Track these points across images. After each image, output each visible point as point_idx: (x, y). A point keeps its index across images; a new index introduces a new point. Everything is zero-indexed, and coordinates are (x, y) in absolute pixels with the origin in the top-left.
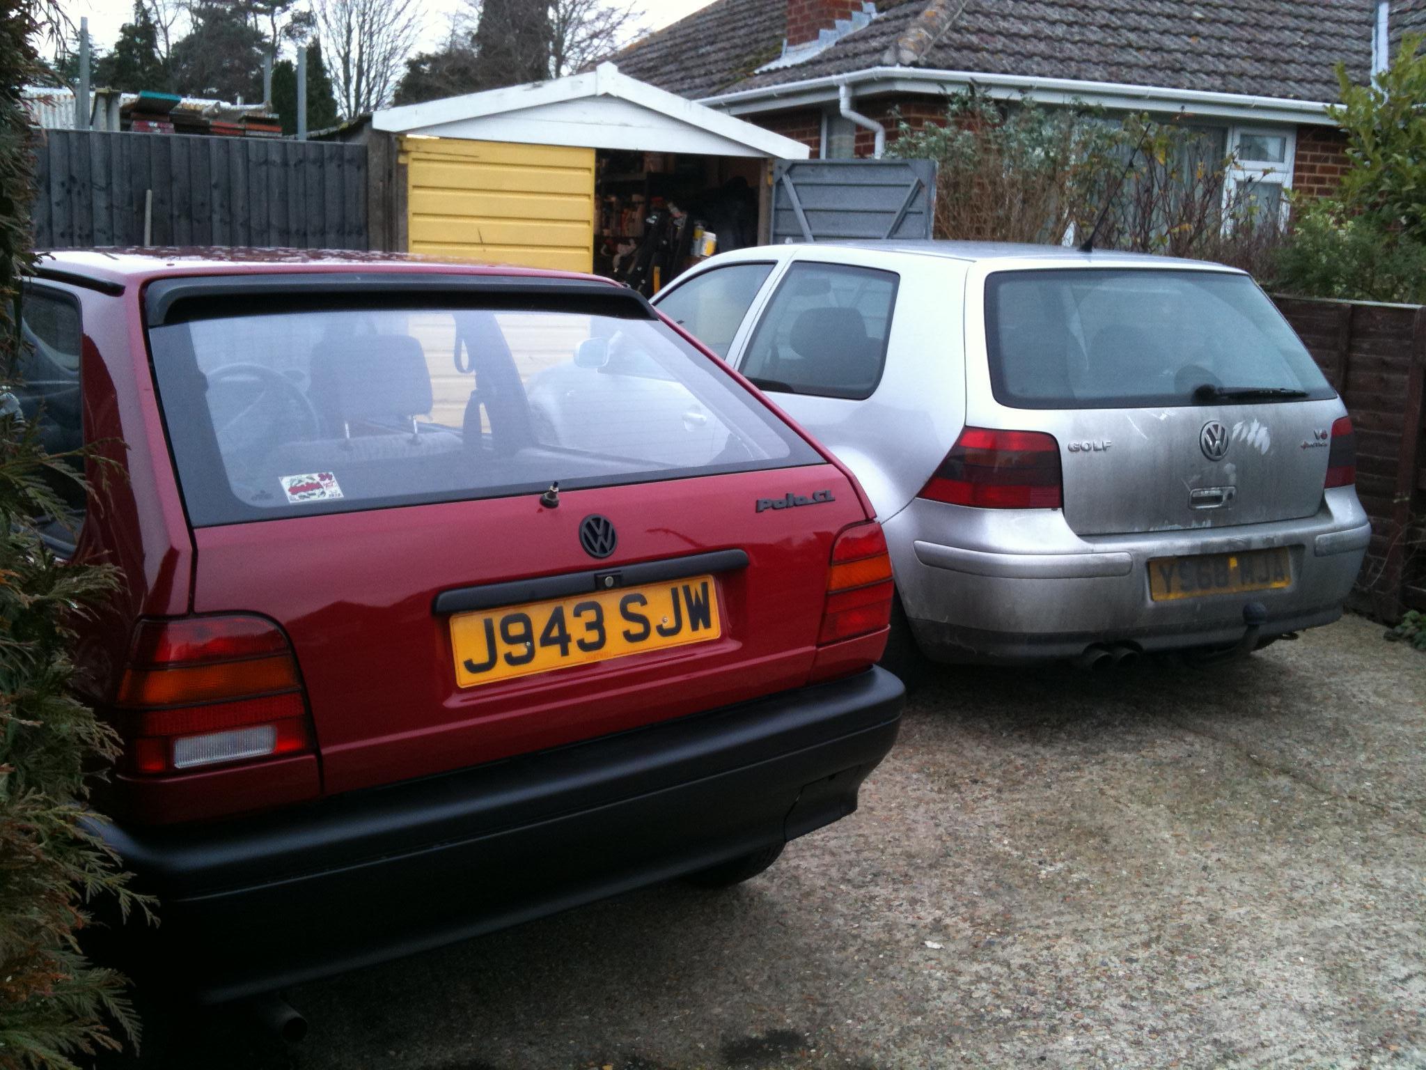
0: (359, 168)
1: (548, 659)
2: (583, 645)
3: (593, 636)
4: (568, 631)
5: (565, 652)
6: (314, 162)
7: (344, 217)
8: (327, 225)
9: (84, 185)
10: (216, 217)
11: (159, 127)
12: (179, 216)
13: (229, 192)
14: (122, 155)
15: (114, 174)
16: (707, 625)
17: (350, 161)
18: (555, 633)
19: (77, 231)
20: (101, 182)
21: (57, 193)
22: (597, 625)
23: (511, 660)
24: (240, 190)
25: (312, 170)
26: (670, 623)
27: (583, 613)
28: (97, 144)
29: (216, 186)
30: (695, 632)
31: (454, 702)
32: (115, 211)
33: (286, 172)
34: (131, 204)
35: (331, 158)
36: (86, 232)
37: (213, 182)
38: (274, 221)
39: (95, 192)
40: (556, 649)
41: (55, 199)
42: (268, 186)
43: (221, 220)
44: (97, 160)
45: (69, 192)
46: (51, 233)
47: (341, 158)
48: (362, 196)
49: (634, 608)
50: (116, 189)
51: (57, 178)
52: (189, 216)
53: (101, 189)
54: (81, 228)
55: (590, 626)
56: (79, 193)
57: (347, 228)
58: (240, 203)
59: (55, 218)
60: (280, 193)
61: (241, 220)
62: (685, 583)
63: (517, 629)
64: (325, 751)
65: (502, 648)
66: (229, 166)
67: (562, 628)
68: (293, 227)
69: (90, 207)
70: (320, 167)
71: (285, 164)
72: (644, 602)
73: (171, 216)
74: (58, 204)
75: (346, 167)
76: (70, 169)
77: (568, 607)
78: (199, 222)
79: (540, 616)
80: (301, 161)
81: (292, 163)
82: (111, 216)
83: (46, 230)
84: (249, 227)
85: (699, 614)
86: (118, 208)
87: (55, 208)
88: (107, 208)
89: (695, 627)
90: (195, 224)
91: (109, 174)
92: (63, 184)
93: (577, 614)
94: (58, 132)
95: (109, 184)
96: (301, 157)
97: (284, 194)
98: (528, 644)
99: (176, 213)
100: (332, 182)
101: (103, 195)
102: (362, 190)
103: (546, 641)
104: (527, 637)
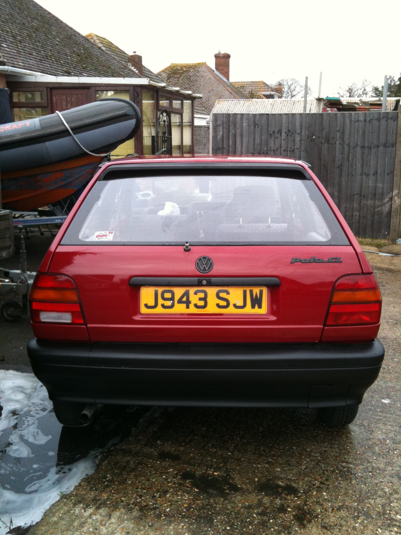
0: (394, 121)
1: (180, 309)
2: (196, 306)
3: (202, 303)
4: (190, 299)
5: (188, 307)
6: (377, 119)
7: (387, 140)
8: (380, 144)
9: (292, 133)
10: (338, 142)
11: (330, 110)
12: (324, 143)
13: (343, 133)
14: (306, 121)
15: (303, 129)
16: (260, 307)
17: (391, 118)
18: (184, 299)
19: (289, 149)
20: (299, 131)
21: (284, 135)
22: (205, 299)
23: (163, 306)
24: (347, 132)
25: (375, 122)
26: (240, 303)
27: (198, 294)
28: (298, 118)
29: (338, 131)
30: (253, 309)
31: (137, 318)
32: (302, 141)
33: (365, 124)
34: (308, 139)
35: (383, 118)
36: (292, 149)
37: (337, 129)
38: (359, 143)
39: (296, 135)
40: (184, 305)
41: (283, 138)
42: (358, 129)
43: (339, 144)
44: (298, 124)
45: (288, 135)
46: (281, 150)
47: (388, 118)
48: (395, 132)
49: (223, 295)
50: (303, 133)
51: (284, 130)
52: (328, 142)
53: (298, 134)
54: (291, 148)
55: (200, 299)
56: (291, 136)
57: (388, 145)
58: (347, 137)
59: (282, 145)
60: (362, 132)
61: (347, 143)
62: (251, 289)
63: (168, 295)
64: (88, 326)
65: (160, 301)
66: (344, 123)
67: (188, 298)
68: (366, 145)
69: (294, 141)
70: (379, 121)
71: (365, 121)
72: (228, 293)
73: (322, 143)
74: (284, 140)
75: (389, 121)
76: (288, 127)
77: (192, 290)
78: (331, 144)
79: (179, 292)
80: (371, 120)
81: (368, 120)
82: (301, 143)
83: (279, 149)
84: (350, 146)
85: (257, 302)
86: (303, 140)
87: (282, 141)
88: (300, 141)
89: (253, 307)
90: (330, 145)
91: (301, 129)
92: (286, 133)
93: (196, 293)
94: (286, 114)
95: (301, 132)
96: (371, 118)
97: (364, 133)
98: (172, 302)
99: (323, 141)
100: (383, 127)
101: (298, 136)
102: (395, 129)
103: (180, 301)
104: (172, 299)
